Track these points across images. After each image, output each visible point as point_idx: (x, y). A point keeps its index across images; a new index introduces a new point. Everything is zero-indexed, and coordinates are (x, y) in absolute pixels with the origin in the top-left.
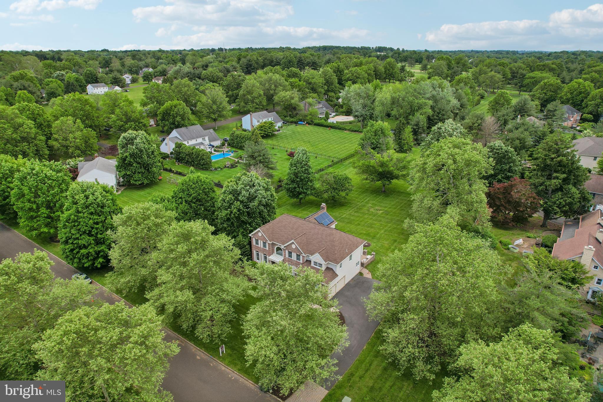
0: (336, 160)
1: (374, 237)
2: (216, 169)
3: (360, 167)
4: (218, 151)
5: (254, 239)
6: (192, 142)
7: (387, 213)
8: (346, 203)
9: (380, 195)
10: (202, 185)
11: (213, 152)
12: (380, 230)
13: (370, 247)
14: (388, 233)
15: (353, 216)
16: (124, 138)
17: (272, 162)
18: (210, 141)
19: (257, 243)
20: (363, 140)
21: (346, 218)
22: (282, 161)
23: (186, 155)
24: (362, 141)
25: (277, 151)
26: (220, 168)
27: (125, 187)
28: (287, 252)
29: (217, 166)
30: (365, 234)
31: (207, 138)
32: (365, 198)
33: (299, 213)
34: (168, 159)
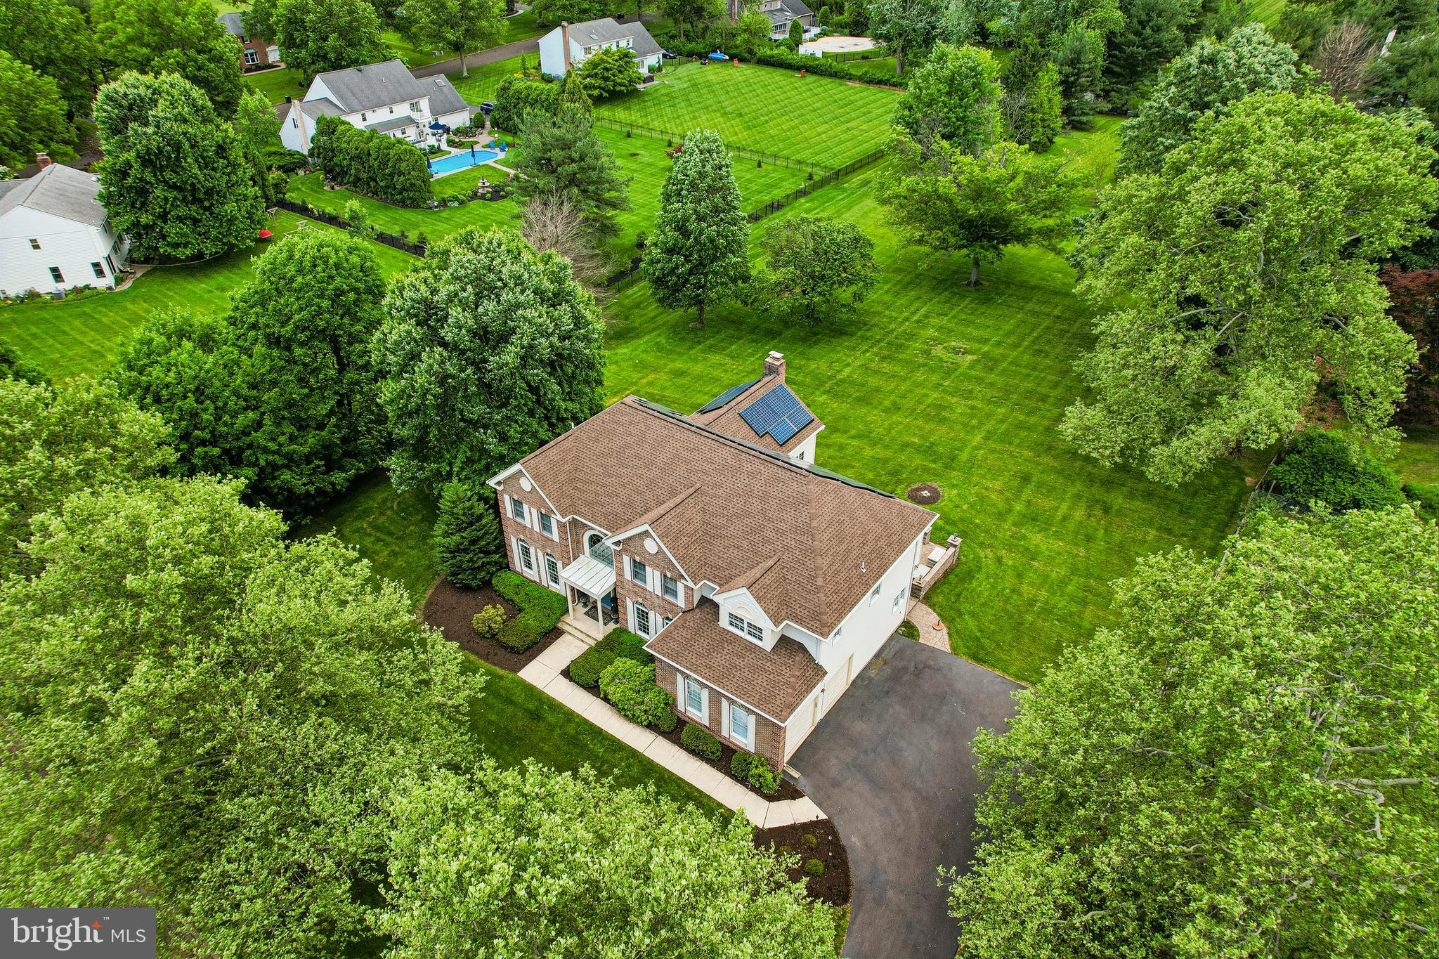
0: (819, 174)
1: (950, 462)
2: (444, 203)
3: (901, 200)
4: (459, 145)
5: (507, 498)
6: (379, 116)
7: (989, 363)
8: (852, 323)
9: (963, 297)
10: (331, 277)
11: (444, 146)
12: (970, 429)
13: (940, 504)
14: (999, 447)
15: (876, 372)
16: (109, 98)
17: (611, 182)
18: (435, 112)
19: (520, 513)
20: (910, 108)
21: (853, 383)
22: (652, 175)
23: (352, 159)
24: (907, 113)
25: (639, 143)
26: (456, 198)
27: (149, 267)
28: (626, 560)
29: (449, 192)
30: (918, 449)
31: (424, 104)
32: (916, 305)
33: (696, 361)
34: (301, 173)
